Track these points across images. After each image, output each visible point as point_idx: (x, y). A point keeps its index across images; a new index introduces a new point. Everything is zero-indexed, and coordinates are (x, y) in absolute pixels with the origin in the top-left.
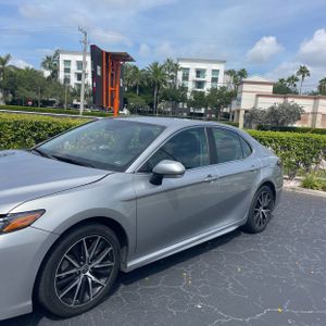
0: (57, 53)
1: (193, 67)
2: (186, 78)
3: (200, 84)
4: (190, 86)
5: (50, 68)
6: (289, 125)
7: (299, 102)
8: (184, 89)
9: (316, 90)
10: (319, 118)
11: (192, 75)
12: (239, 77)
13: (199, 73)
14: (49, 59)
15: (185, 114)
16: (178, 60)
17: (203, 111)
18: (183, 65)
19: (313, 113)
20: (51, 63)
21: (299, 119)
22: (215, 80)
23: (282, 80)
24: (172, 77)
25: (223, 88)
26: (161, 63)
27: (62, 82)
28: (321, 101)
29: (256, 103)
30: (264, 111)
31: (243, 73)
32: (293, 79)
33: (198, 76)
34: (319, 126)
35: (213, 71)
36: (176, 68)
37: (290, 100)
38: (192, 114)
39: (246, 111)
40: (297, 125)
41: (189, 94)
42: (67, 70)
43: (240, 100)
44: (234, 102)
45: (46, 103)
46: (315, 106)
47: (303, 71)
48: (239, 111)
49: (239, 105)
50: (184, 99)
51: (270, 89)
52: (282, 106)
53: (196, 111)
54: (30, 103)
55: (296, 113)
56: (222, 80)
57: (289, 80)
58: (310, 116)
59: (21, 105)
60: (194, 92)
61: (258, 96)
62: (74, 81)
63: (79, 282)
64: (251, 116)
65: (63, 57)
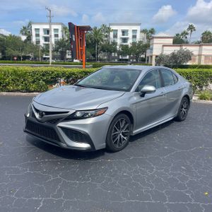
0: (30, 24)
1: (120, 28)
2: (115, 36)
3: (125, 40)
4: (119, 41)
5: (25, 34)
6: (184, 64)
7: (190, 49)
8: (115, 43)
9: (200, 40)
10: (203, 58)
11: (120, 34)
12: (150, 34)
13: (124, 32)
14: (25, 28)
15: (116, 60)
16: (110, 25)
17: (128, 57)
18: (113, 28)
19: (199, 55)
20: (26, 31)
21: (190, 59)
22: (134, 37)
23: (177, 35)
24: (106, 36)
25: (140, 42)
26: (99, 28)
27: (35, 43)
28: (204, 47)
29: (163, 50)
30: (168, 56)
31: (152, 31)
32: (185, 34)
33: (123, 35)
34: (203, 63)
35: (133, 30)
36: (109, 30)
37: (184, 47)
38: (121, 60)
39: (157, 56)
40: (189, 63)
41: (118, 47)
42: (37, 35)
43: (152, 49)
44: (148, 51)
45: (25, 58)
46: (200, 51)
47: (191, 28)
48: (151, 57)
49: (152, 52)
50: (115, 51)
51: (171, 41)
52: (179, 52)
53: (124, 58)
54: (15, 58)
55: (188, 56)
56: (140, 37)
57: (182, 34)
58: (197, 57)
59: (9, 60)
60: (121, 46)
61: (164, 46)
62: (42, 42)
63: (118, 137)
64: (160, 60)
65: (34, 27)
